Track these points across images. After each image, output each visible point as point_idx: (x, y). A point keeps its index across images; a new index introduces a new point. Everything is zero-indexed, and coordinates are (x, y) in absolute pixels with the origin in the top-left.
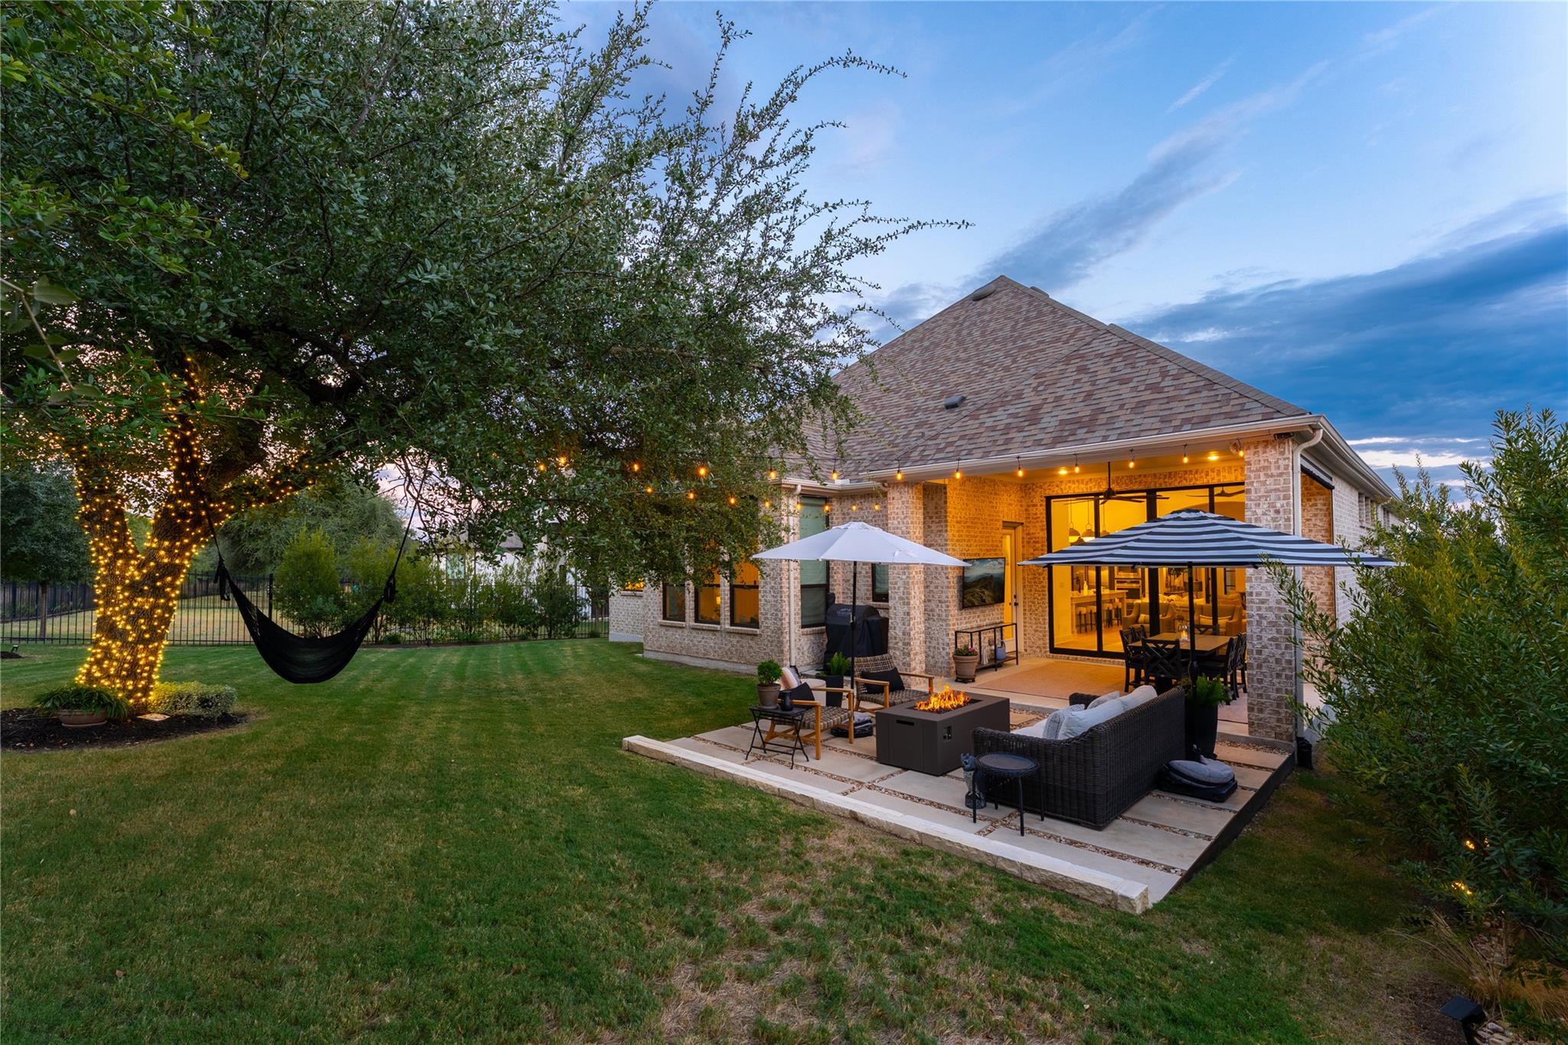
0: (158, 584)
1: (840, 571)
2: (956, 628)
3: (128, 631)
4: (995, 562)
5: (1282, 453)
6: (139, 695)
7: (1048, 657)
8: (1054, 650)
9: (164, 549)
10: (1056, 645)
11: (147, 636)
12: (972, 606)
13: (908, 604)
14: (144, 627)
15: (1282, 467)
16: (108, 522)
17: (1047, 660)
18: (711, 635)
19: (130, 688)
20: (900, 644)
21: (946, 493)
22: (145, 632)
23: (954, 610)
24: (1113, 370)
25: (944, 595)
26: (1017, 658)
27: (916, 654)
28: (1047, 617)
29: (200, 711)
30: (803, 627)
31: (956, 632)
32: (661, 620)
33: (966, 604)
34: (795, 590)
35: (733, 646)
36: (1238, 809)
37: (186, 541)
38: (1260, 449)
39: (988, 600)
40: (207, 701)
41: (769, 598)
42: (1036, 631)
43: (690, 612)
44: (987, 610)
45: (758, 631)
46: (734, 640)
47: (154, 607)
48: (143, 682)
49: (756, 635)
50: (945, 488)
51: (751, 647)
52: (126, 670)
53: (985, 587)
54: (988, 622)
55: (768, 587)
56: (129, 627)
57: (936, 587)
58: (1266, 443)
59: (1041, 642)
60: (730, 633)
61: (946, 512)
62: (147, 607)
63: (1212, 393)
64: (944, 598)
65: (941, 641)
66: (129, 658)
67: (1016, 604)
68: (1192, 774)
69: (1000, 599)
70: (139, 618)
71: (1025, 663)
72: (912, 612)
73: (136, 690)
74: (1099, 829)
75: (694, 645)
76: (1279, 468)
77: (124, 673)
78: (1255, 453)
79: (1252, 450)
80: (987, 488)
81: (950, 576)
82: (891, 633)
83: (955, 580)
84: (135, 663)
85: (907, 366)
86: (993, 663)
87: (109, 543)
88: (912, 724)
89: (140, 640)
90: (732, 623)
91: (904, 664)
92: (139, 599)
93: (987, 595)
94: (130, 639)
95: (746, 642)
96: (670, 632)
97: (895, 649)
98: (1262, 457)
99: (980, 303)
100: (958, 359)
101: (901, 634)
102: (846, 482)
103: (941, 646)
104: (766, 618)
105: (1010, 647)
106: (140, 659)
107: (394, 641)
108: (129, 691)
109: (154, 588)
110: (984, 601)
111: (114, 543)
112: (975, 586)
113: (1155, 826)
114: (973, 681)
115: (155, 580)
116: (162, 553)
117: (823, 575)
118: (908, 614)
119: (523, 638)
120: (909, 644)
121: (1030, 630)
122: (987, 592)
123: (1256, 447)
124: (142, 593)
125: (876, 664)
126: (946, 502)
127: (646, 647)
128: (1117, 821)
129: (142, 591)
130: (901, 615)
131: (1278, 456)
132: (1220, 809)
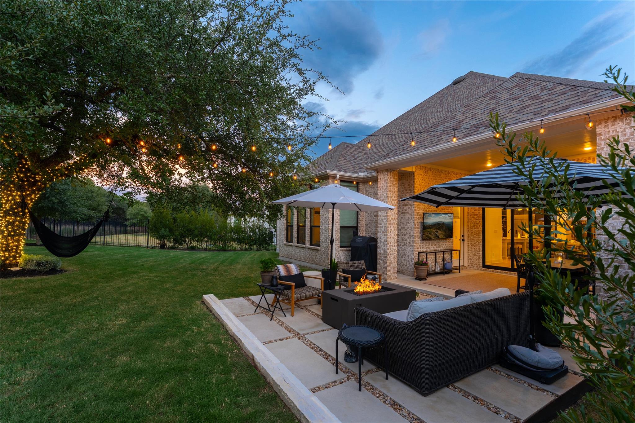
0: (16, 211)
1: (364, 220)
2: (419, 250)
3: (4, 231)
4: (446, 216)
5: (629, 124)
6: (11, 259)
7: (481, 270)
8: (485, 266)
9: (18, 196)
10: (487, 264)
11: (12, 233)
12: (430, 239)
13: (387, 235)
14: (10, 229)
15: (628, 134)
16: (7, 185)
17: (480, 271)
18: (302, 249)
19: (7, 255)
20: (382, 257)
21: (414, 177)
22: (12, 231)
23: (418, 240)
24: (511, 94)
25: (412, 232)
26: (459, 269)
27: (391, 263)
28: (481, 248)
29: (37, 268)
30: (341, 247)
31: (419, 253)
32: (285, 242)
33: (425, 238)
34: (337, 228)
35: (310, 255)
36: (560, 393)
37: (28, 192)
38: (610, 123)
39: (441, 236)
40: (41, 263)
41: (324, 232)
42: (475, 255)
43: (295, 239)
44: (442, 242)
45: (319, 248)
46: (311, 252)
47: (15, 221)
48: (13, 254)
49: (318, 250)
50: (414, 174)
51: (316, 256)
52: (4, 247)
53: (439, 229)
54: (441, 248)
55: (323, 226)
56: (5, 229)
57: (408, 228)
58: (615, 118)
59: (477, 261)
60: (309, 249)
61: (414, 187)
62: (11, 221)
63: (575, 92)
64: (412, 234)
65: (410, 257)
66: (5, 242)
67: (463, 240)
68: (524, 359)
69: (451, 236)
70: (9, 225)
71: (463, 273)
72: (389, 240)
73: (10, 257)
74: (425, 395)
75: (296, 254)
76: (625, 135)
77: (4, 249)
78: (605, 126)
79: (603, 124)
80: (442, 175)
81: (416, 222)
82: (378, 250)
83: (419, 224)
84: (8, 245)
85: (413, 119)
86: (442, 271)
87: (6, 194)
88: (337, 300)
89: (9, 235)
90: (311, 244)
91: (384, 267)
92: (8, 217)
93: (440, 233)
94: (5, 234)
95: (315, 253)
96: (288, 248)
97: (380, 259)
98: (611, 128)
99: (456, 85)
100: (437, 112)
101: (382, 252)
102: (365, 174)
103: (410, 260)
104: (322, 242)
105: (455, 264)
106: (10, 243)
107: (193, 248)
108: (7, 257)
109: (14, 212)
110: (438, 237)
111: (8, 194)
112: (432, 228)
113: (476, 398)
114: (426, 280)
115: (14, 209)
116: (17, 197)
117: (355, 221)
118: (386, 241)
119: (246, 250)
120: (386, 257)
121: (471, 255)
122: (440, 232)
123: (606, 122)
124: (9, 215)
125: (354, 266)
126: (414, 182)
127: (280, 255)
128: (446, 389)
129: (9, 213)
130: (383, 241)
131: (624, 126)
132: (544, 390)
